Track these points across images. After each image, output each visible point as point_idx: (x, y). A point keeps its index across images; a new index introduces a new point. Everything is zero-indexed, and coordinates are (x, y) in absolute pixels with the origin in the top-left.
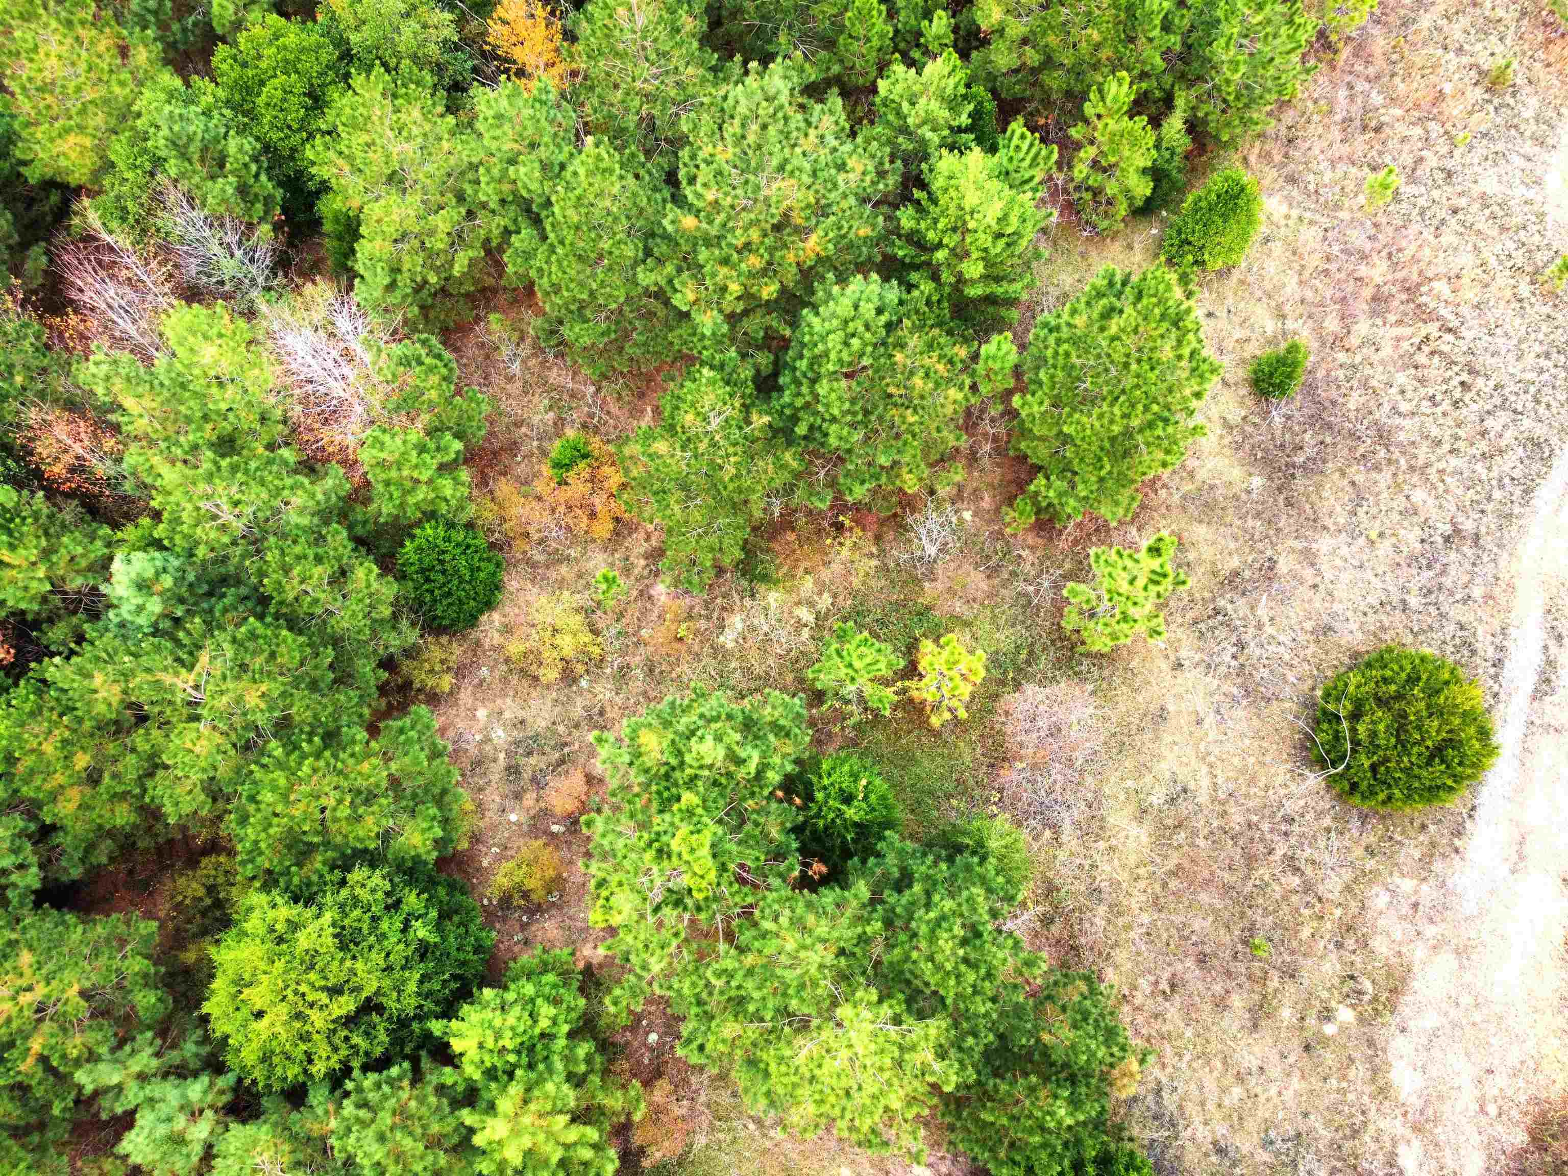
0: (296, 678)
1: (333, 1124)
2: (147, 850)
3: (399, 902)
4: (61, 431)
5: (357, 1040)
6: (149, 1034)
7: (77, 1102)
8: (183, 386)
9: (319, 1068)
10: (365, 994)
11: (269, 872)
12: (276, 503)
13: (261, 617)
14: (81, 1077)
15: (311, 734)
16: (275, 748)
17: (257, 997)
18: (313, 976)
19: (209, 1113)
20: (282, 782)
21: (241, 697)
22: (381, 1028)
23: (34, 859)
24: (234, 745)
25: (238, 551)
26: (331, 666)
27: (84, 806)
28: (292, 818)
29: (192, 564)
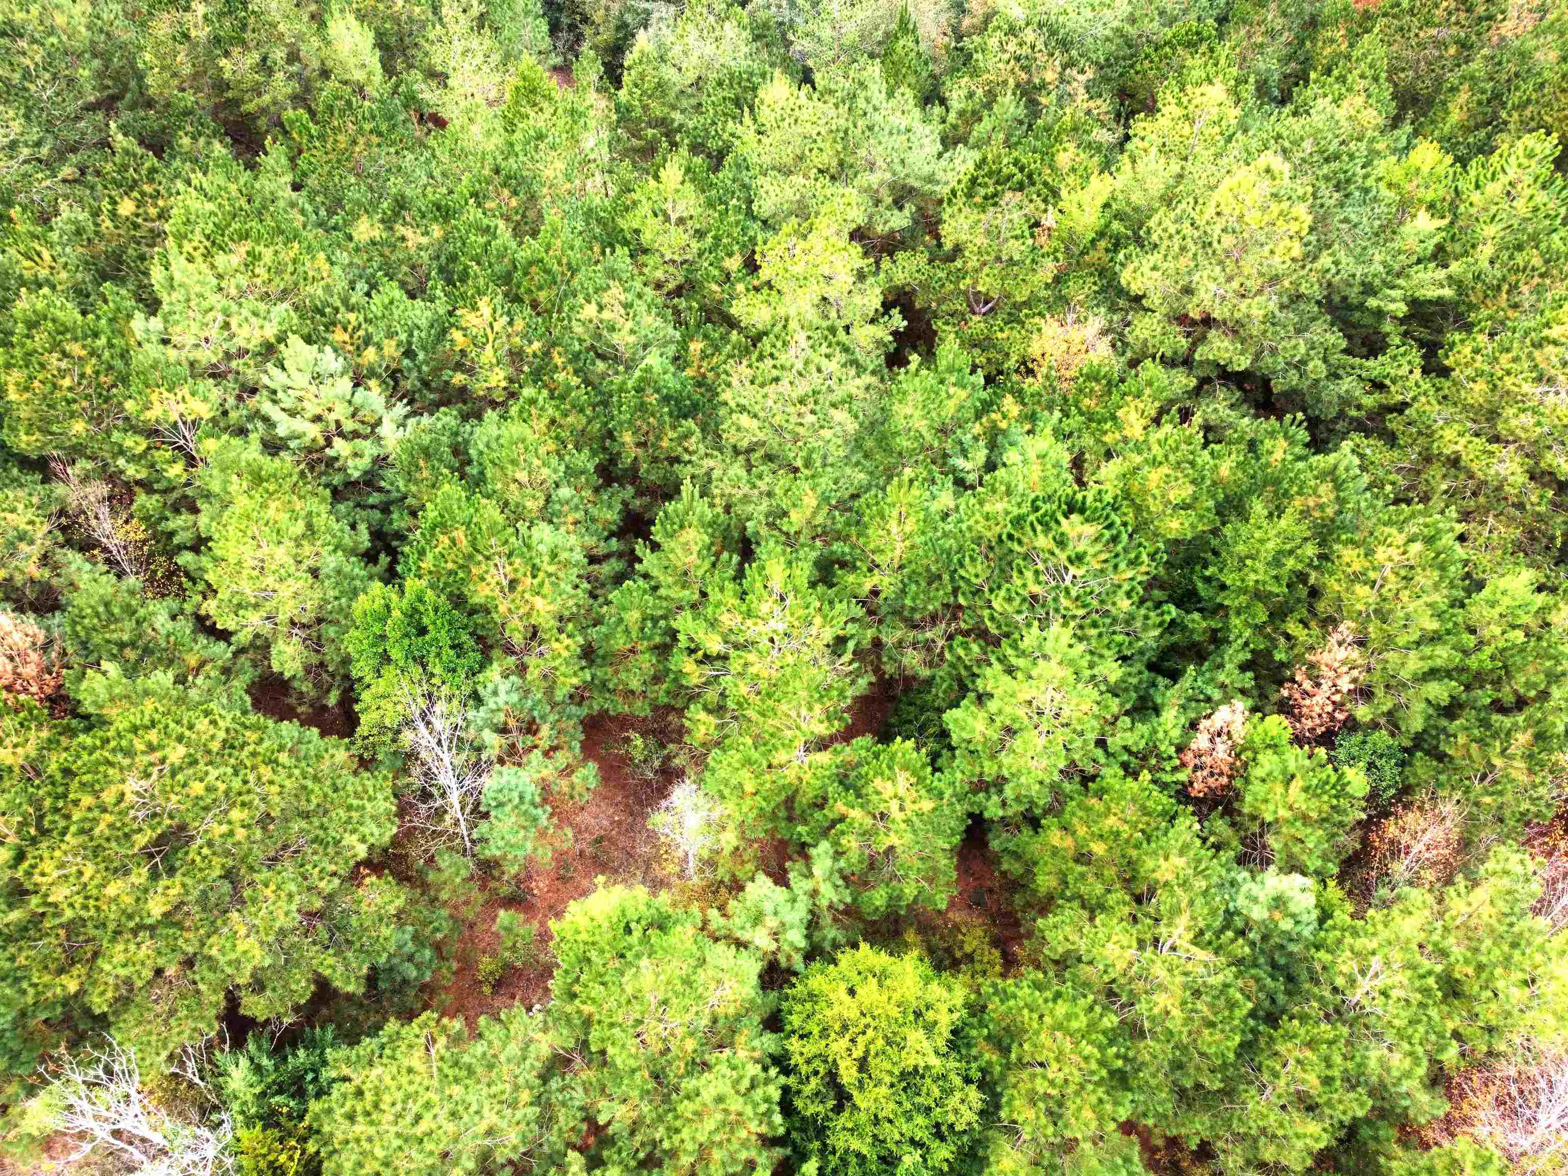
0: (1186, 1048)
1: (742, 1054)
2: (1011, 903)
3: (942, 1139)
4: (1435, 833)
5: (814, 1082)
6: (849, 900)
7: (804, 845)
8: (1514, 945)
9: (794, 1045)
10: (855, 1093)
11: (984, 1007)
12: (1390, 1037)
13: (1253, 1014)
14: (824, 846)
15: (1125, 1058)
16: (1111, 1021)
17: (869, 992)
18: (880, 1043)
19: (773, 946)
20: (1075, 1025)
21: (1166, 989)
22: (820, 1108)
23: (1010, 812)
24: (1114, 981)
25: (1327, 994)
26: (1198, 1086)
27: (1055, 851)
28: (1037, 1033)
29: (1307, 948)
